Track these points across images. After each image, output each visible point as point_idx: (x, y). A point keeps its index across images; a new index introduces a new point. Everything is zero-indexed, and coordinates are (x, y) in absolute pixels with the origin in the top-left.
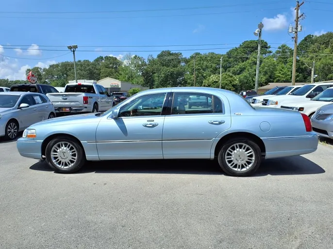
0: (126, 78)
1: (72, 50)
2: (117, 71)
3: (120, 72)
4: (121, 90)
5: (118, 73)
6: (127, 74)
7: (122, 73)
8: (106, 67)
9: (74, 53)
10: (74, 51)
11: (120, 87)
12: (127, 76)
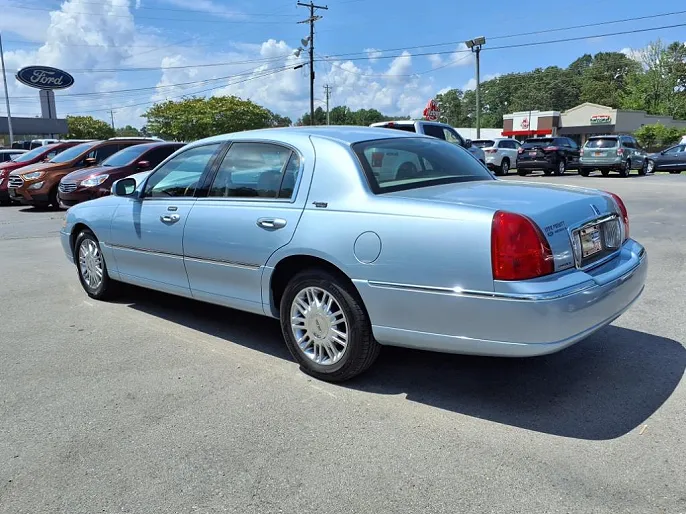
0: (642, 102)
1: (475, 48)
2: (620, 87)
3: (628, 88)
4: (616, 130)
5: (624, 90)
6: (645, 91)
7: (633, 89)
8: (596, 79)
9: (478, 57)
10: (478, 51)
11: (613, 122)
12: (644, 96)
